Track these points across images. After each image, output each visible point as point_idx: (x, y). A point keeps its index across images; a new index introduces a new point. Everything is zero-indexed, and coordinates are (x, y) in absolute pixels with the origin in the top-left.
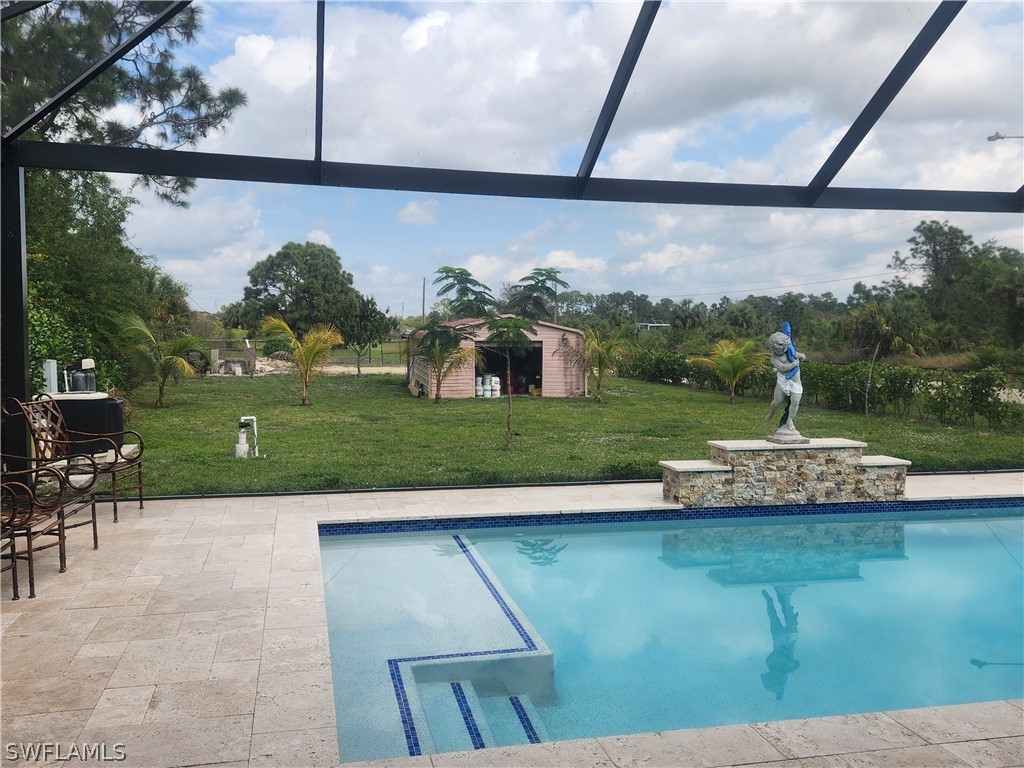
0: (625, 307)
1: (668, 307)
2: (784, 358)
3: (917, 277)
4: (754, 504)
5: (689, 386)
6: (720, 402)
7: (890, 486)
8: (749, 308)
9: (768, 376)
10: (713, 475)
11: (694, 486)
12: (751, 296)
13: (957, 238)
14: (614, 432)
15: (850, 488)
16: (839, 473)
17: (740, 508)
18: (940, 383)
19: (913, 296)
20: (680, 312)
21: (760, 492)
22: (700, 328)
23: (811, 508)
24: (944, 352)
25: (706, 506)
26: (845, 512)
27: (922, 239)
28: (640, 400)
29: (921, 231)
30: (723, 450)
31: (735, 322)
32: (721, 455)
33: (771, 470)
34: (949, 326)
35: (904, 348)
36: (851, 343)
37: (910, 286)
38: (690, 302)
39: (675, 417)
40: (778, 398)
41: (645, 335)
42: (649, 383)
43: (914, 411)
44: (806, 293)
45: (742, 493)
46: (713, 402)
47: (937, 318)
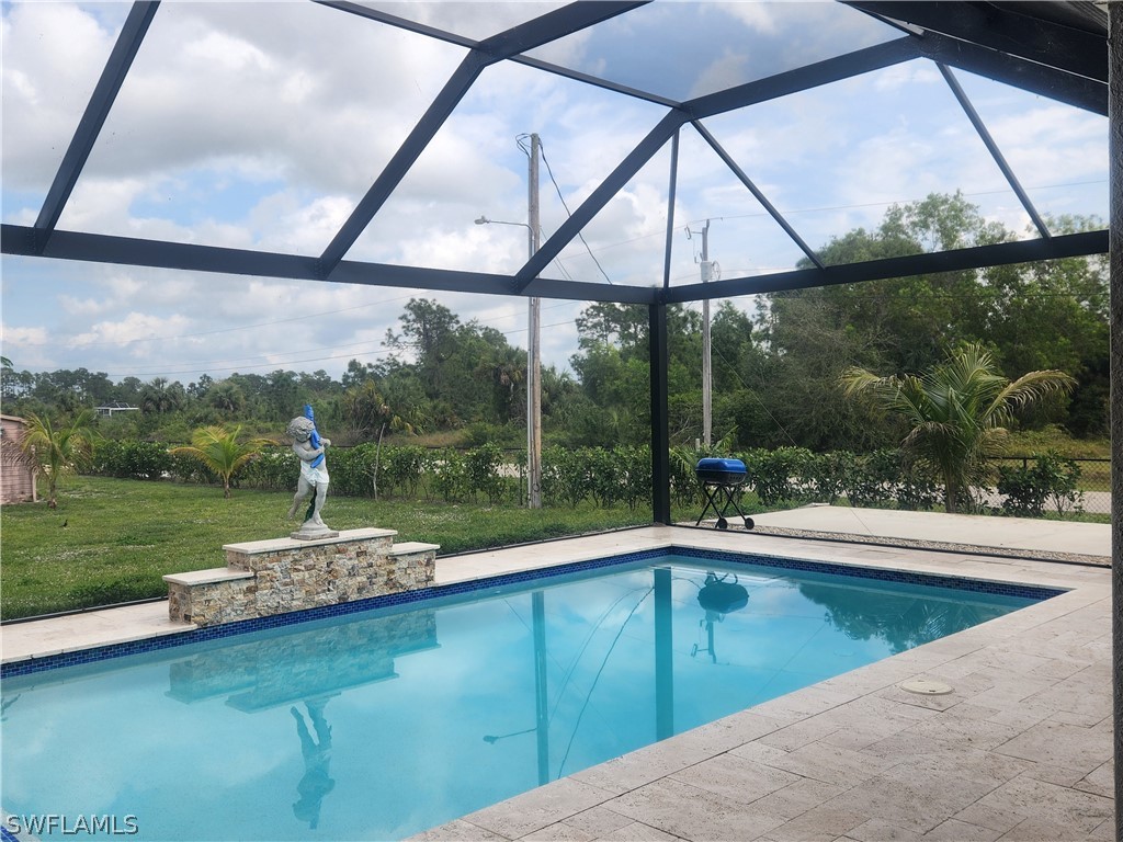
0: (77, 388)
1: (133, 387)
2: (308, 445)
3: (410, 356)
4: (281, 611)
5: (171, 480)
6: (212, 496)
7: (421, 573)
8: (236, 388)
9: (267, 464)
10: (232, 584)
11: (209, 601)
12: (236, 374)
13: (445, 316)
14: (81, 544)
15: (381, 580)
16: (371, 565)
17: (265, 619)
18: (443, 462)
19: (408, 374)
20: (151, 393)
21: (288, 597)
22: (178, 412)
23: (344, 607)
24: (439, 429)
25: (225, 621)
26: (378, 607)
27: (412, 317)
28: (110, 501)
29: (411, 309)
30: (243, 554)
31: (220, 404)
32: (241, 560)
33: (298, 570)
34: (442, 405)
35: (403, 428)
36: (350, 423)
37: (404, 364)
38: (164, 381)
39: (160, 518)
40: (302, 489)
41: (107, 421)
42: (118, 481)
43: (421, 491)
44: (297, 371)
45: (267, 601)
46: (203, 496)
47: (432, 396)
